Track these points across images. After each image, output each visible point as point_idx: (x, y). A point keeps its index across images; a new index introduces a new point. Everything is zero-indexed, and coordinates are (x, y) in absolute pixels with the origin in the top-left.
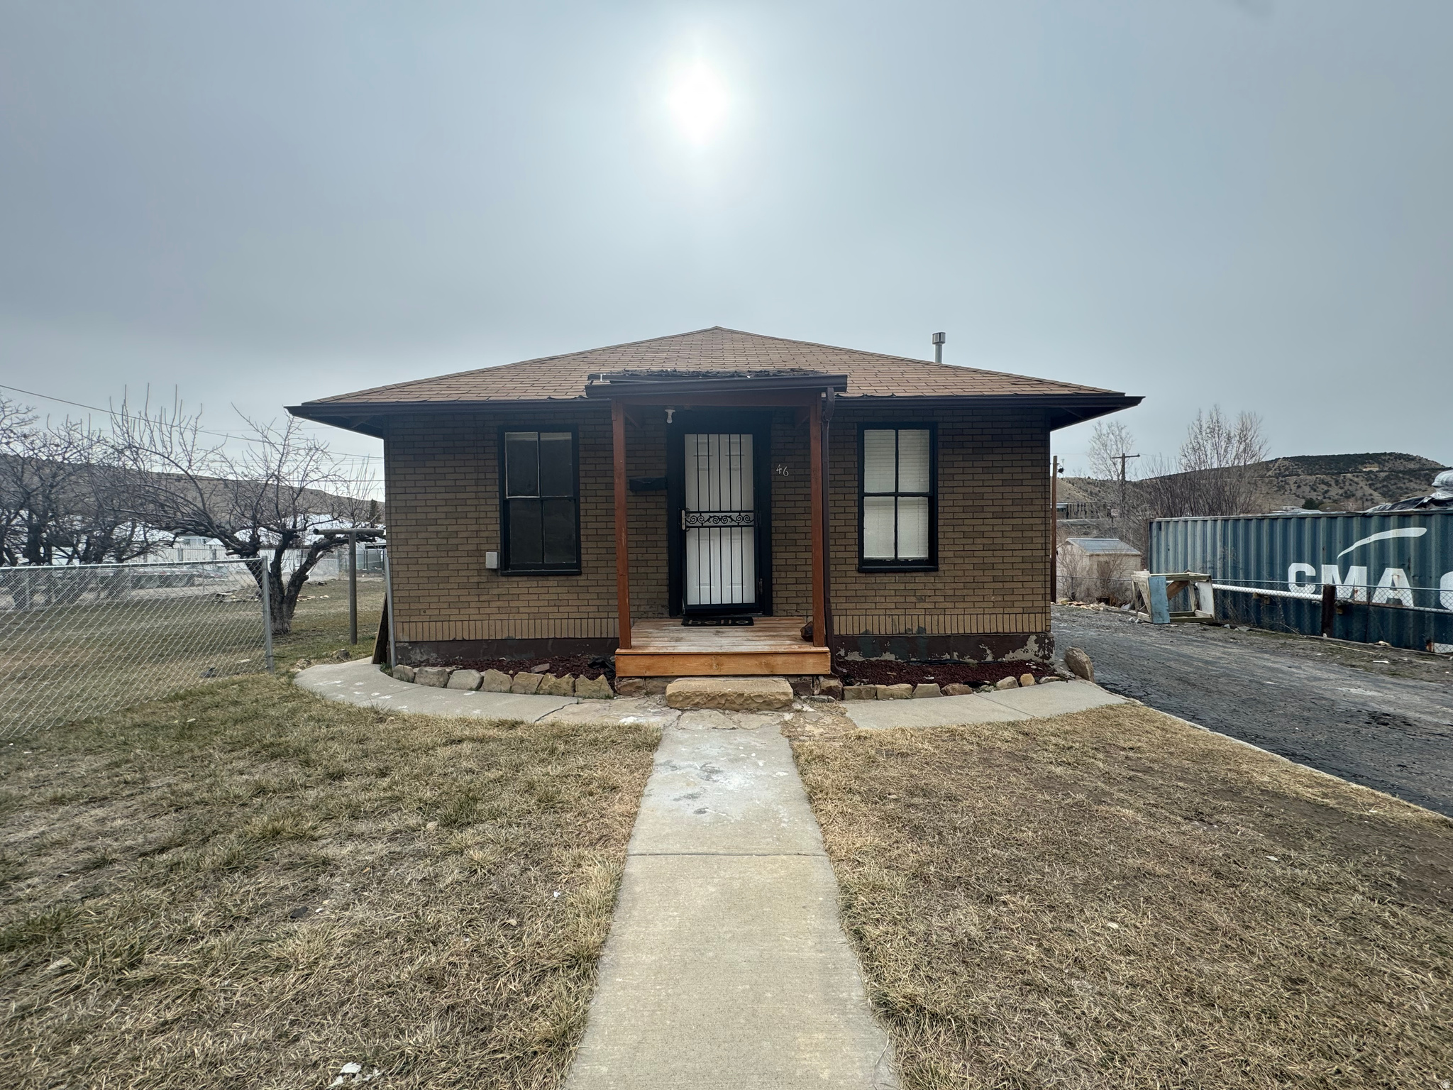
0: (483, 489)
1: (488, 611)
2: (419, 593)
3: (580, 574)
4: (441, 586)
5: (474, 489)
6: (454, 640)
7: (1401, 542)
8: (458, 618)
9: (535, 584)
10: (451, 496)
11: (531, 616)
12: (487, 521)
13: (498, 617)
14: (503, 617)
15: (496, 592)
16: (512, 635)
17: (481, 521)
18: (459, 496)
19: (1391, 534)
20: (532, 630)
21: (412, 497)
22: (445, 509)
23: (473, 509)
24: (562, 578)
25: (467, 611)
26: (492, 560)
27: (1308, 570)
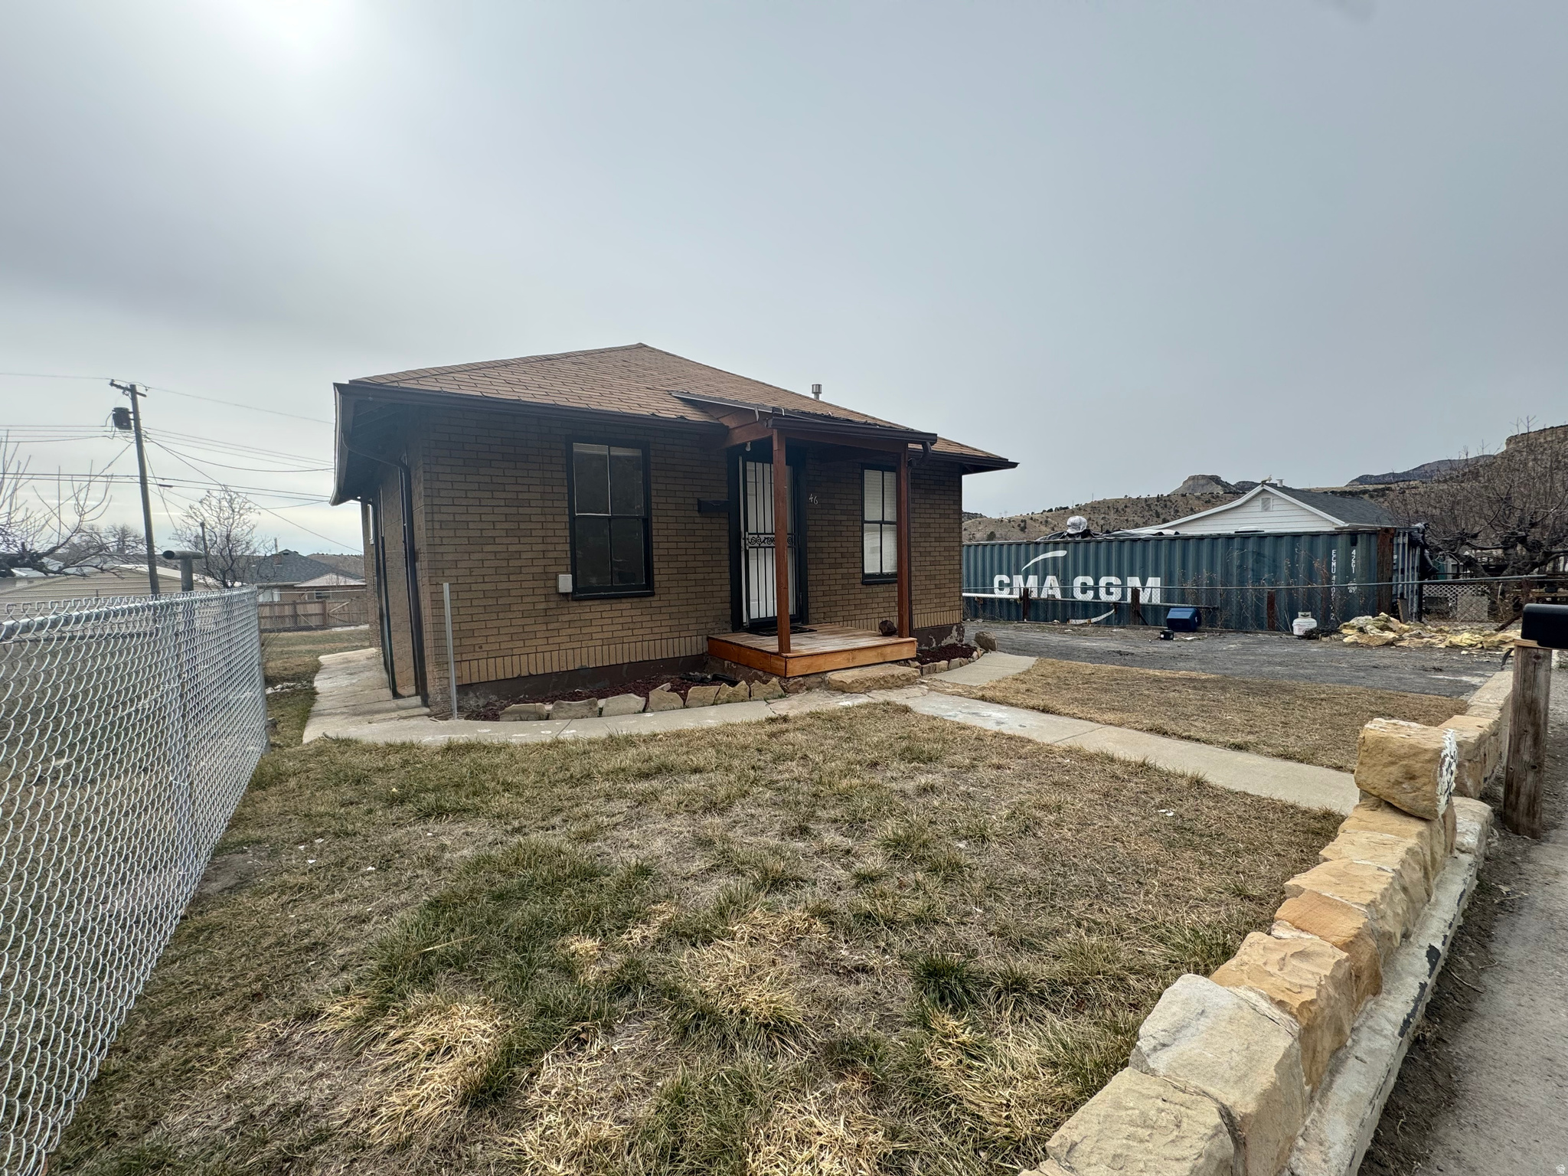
0: (549, 504)
1: (557, 640)
2: (474, 625)
3: (653, 594)
4: (501, 616)
5: (540, 503)
6: (519, 677)
7: (1055, 559)
8: (523, 651)
9: (608, 607)
10: (513, 510)
11: (605, 641)
12: (556, 540)
13: (569, 645)
14: (575, 645)
15: (567, 618)
16: (585, 663)
17: (549, 540)
18: (521, 510)
19: (1050, 555)
20: (606, 657)
21: (463, 509)
22: (506, 526)
23: (539, 526)
24: (635, 600)
25: (535, 642)
26: (566, 583)
27: (1006, 579)
